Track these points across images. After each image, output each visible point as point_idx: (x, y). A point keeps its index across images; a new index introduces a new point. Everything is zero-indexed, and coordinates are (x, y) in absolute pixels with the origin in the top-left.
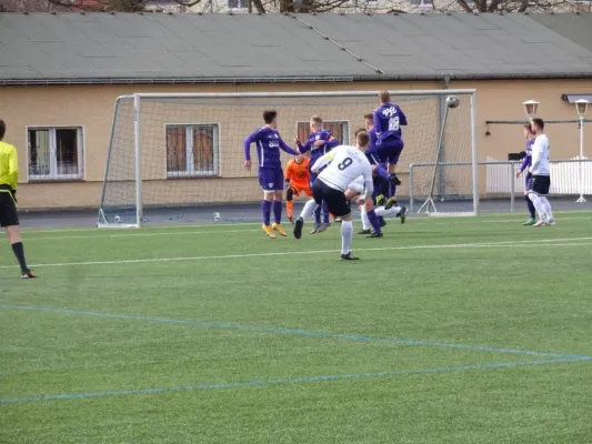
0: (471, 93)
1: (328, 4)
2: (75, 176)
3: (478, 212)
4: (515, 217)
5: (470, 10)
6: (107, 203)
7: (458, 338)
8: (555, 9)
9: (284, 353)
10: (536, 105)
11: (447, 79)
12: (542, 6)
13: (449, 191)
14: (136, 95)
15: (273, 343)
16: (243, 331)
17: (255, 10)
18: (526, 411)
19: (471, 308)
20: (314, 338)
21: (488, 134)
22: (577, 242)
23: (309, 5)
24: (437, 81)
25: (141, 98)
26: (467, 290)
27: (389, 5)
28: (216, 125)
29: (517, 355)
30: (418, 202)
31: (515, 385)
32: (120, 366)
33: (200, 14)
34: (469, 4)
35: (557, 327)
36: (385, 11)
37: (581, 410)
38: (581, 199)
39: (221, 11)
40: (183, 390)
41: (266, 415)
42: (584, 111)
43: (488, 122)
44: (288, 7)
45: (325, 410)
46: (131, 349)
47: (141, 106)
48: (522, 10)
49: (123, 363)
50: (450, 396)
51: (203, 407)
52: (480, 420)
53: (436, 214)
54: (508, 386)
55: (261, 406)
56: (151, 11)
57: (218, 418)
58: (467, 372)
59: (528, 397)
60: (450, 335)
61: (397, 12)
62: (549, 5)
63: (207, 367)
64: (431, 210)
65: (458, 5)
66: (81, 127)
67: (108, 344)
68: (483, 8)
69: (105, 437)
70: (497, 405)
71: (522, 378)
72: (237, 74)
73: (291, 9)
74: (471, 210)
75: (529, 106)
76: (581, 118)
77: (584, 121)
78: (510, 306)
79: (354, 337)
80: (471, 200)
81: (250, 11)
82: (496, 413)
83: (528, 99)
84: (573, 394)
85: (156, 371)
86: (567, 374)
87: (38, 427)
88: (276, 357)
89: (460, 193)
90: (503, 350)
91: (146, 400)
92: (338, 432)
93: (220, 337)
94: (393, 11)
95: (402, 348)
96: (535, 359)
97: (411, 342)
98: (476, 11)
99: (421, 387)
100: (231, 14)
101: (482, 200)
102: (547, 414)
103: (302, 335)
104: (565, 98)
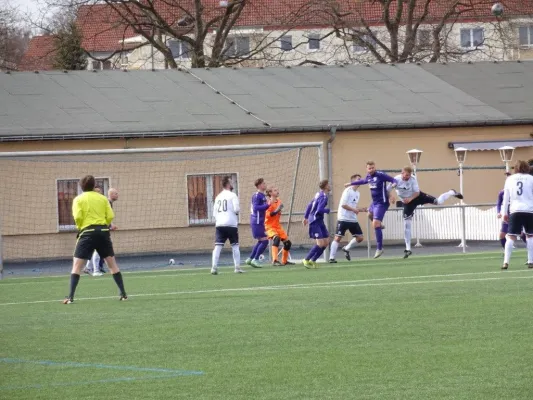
0: (319, 146)
10: (420, 154)
11: (334, 130)
24: (324, 132)
38: (462, 244)
42: (462, 159)
72: (126, 129)
75: (412, 155)
76: (461, 165)
83: (411, 148)
104: (451, 146)
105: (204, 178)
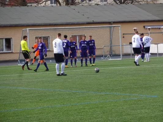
0: (119, 26)
1: (78, 3)
2: (10, 51)
3: (122, 59)
4: (132, 60)
5: (117, 4)
6: (20, 58)
7: (121, 92)
8: (141, 3)
9: (74, 97)
10: (137, 29)
11: (112, 22)
12: (137, 2)
13: (113, 53)
14: (28, 29)
15: (71, 94)
16: (62, 92)
17: (58, 5)
18: (141, 110)
19: (123, 84)
20: (82, 93)
21: (124, 37)
22: (150, 66)
23: (73, 3)
24: (109, 23)
25: (29, 29)
26: (122, 79)
27: (95, 3)
28: (49, 36)
29: (137, 96)
30: (106, 56)
31: (138, 104)
32: (30, 101)
33: (44, 6)
34: (117, 2)
35: (147, 88)
36: (94, 4)
37: (156, 110)
39: (49, 5)
40: (48, 107)
41: (72, 113)
42: (150, 30)
43: (123, 34)
44: (67, 4)
45: (87, 111)
46: (33, 97)
47: (29, 32)
48: (132, 3)
49: (31, 101)
50: (121, 107)
51: (54, 112)
52: (130, 113)
53: (110, 59)
54: (136, 104)
55: (70, 111)
56: (29, 6)
57: (59, 114)
58: (124, 101)
59: (141, 107)
60: (119, 91)
61: (98, 4)
62: (139, 2)
63: (54, 101)
64: (109, 58)
65: (114, 2)
66: (12, 38)
67: (26, 96)
68: (121, 3)
69: (30, 120)
70: (133, 109)
71: (139, 102)
72: (54, 22)
73: (68, 4)
74: (120, 58)
75: (135, 29)
76: (149, 32)
77: (150, 33)
78: (134, 83)
79: (93, 92)
80: (120, 55)
81: (57, 5)
82: (133, 111)
83: (134, 28)
84: (154, 106)
85: (40, 103)
86: (151, 101)
87: (11, 118)
88: (72, 98)
89: (116, 53)
90: (133, 95)
91: (39, 110)
92: (92, 117)
93: (56, 93)
94: (96, 4)
95: (106, 95)
96: (142, 97)
97: (108, 93)
98: (119, 4)
99: (112, 105)
100: (52, 6)
101: (123, 55)
102: (147, 111)
103: (79, 92)
104: (144, 27)
105: (76, 36)
